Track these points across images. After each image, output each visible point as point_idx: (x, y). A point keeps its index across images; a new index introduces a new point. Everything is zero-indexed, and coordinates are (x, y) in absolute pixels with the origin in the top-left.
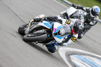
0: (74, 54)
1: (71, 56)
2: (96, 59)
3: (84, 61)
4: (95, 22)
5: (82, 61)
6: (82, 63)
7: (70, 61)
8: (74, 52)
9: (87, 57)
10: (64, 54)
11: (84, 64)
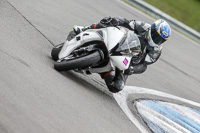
0: (144, 98)
1: (138, 104)
2: (187, 108)
3: (164, 114)
4: (155, 55)
5: (160, 112)
6: (159, 117)
7: (136, 113)
8: (143, 95)
9: (170, 105)
10: (125, 99)
11: (164, 120)
